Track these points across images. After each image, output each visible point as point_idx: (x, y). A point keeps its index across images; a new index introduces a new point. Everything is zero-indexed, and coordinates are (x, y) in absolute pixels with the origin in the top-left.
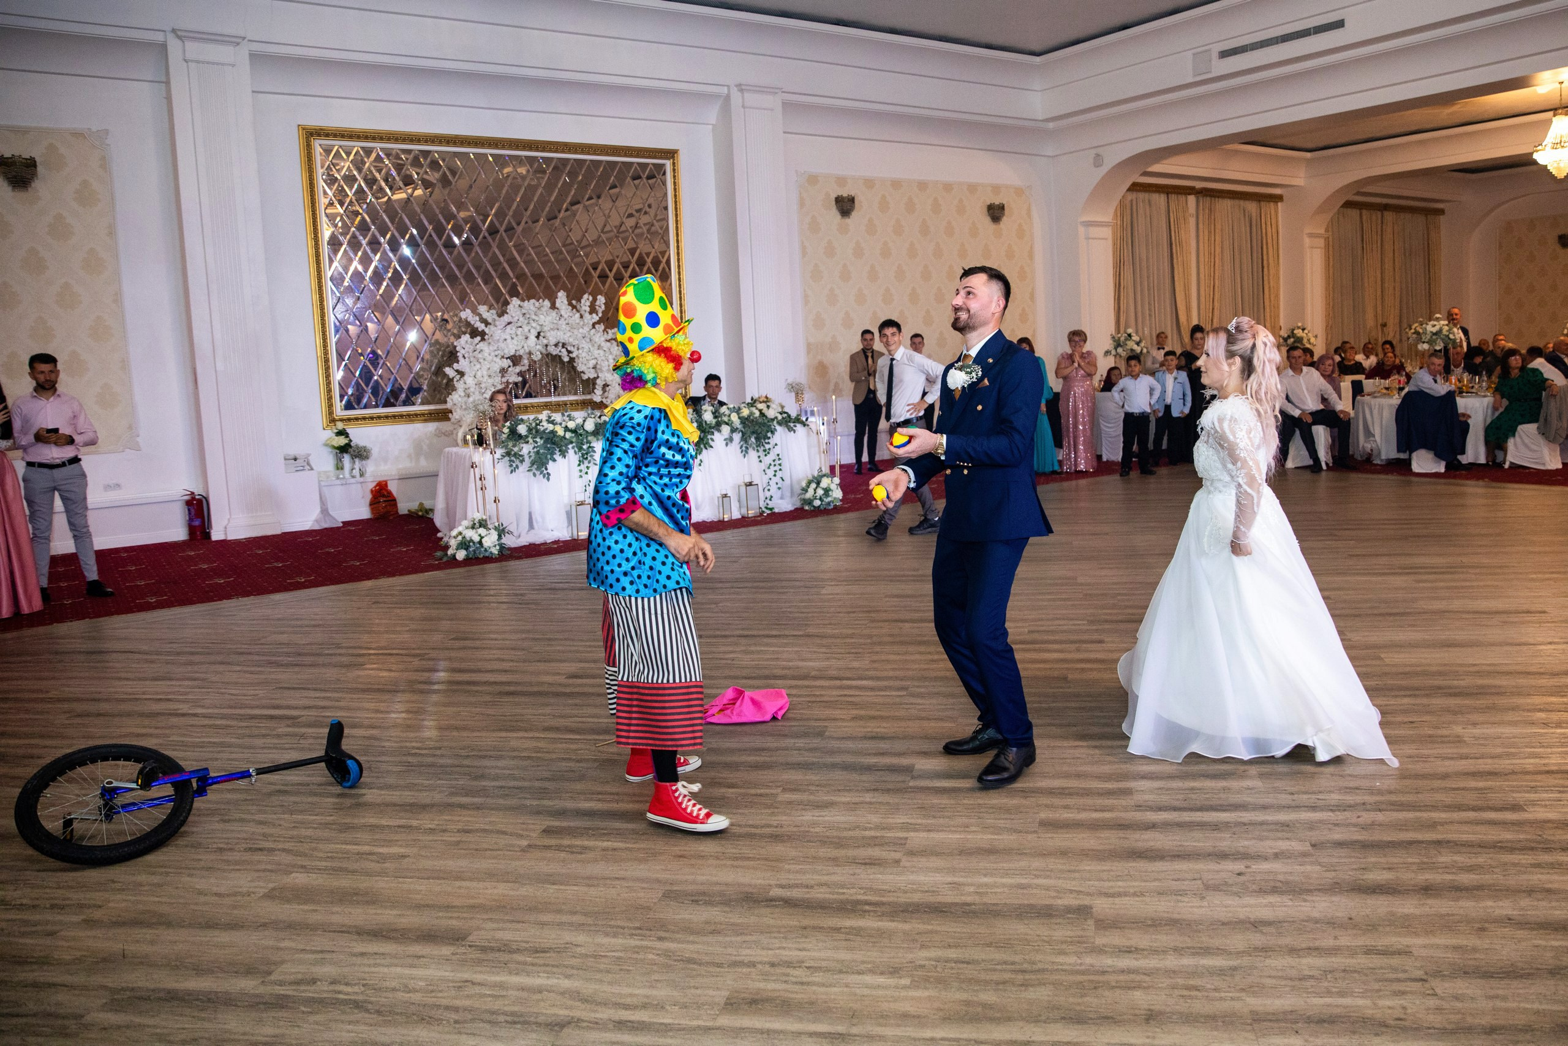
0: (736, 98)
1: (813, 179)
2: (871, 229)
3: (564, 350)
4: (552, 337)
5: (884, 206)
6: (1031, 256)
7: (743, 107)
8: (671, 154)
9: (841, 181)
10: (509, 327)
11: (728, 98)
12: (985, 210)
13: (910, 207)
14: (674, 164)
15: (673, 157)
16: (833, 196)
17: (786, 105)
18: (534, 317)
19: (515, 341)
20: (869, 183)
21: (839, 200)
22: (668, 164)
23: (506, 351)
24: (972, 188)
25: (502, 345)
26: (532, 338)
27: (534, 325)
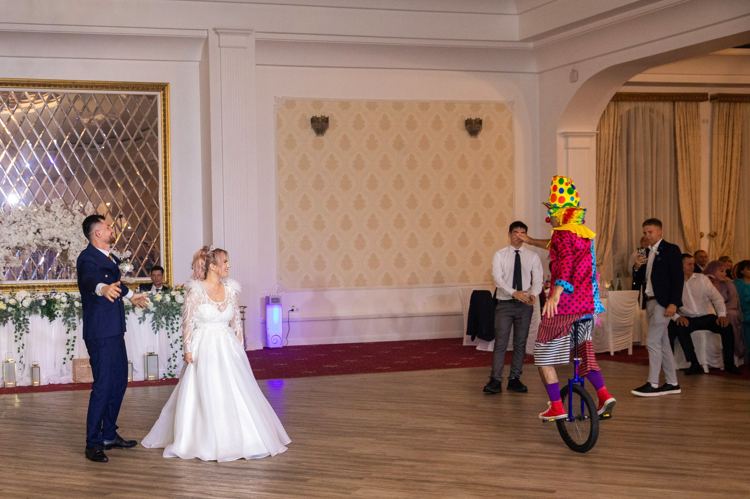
0: (213, 39)
1: (290, 103)
2: (345, 144)
3: (58, 244)
4: (45, 234)
5: (358, 124)
6: (511, 164)
7: (219, 46)
8: (162, 87)
9: (318, 104)
10: (13, 225)
11: (207, 39)
12: (463, 124)
13: (385, 124)
14: (164, 95)
15: (163, 89)
16: (309, 117)
17: (258, 42)
18: (33, 218)
19: (17, 236)
20: (345, 105)
21: (314, 120)
22: (159, 95)
23: (10, 244)
24: (450, 105)
25: (7, 238)
26: (31, 234)
27: (33, 224)
